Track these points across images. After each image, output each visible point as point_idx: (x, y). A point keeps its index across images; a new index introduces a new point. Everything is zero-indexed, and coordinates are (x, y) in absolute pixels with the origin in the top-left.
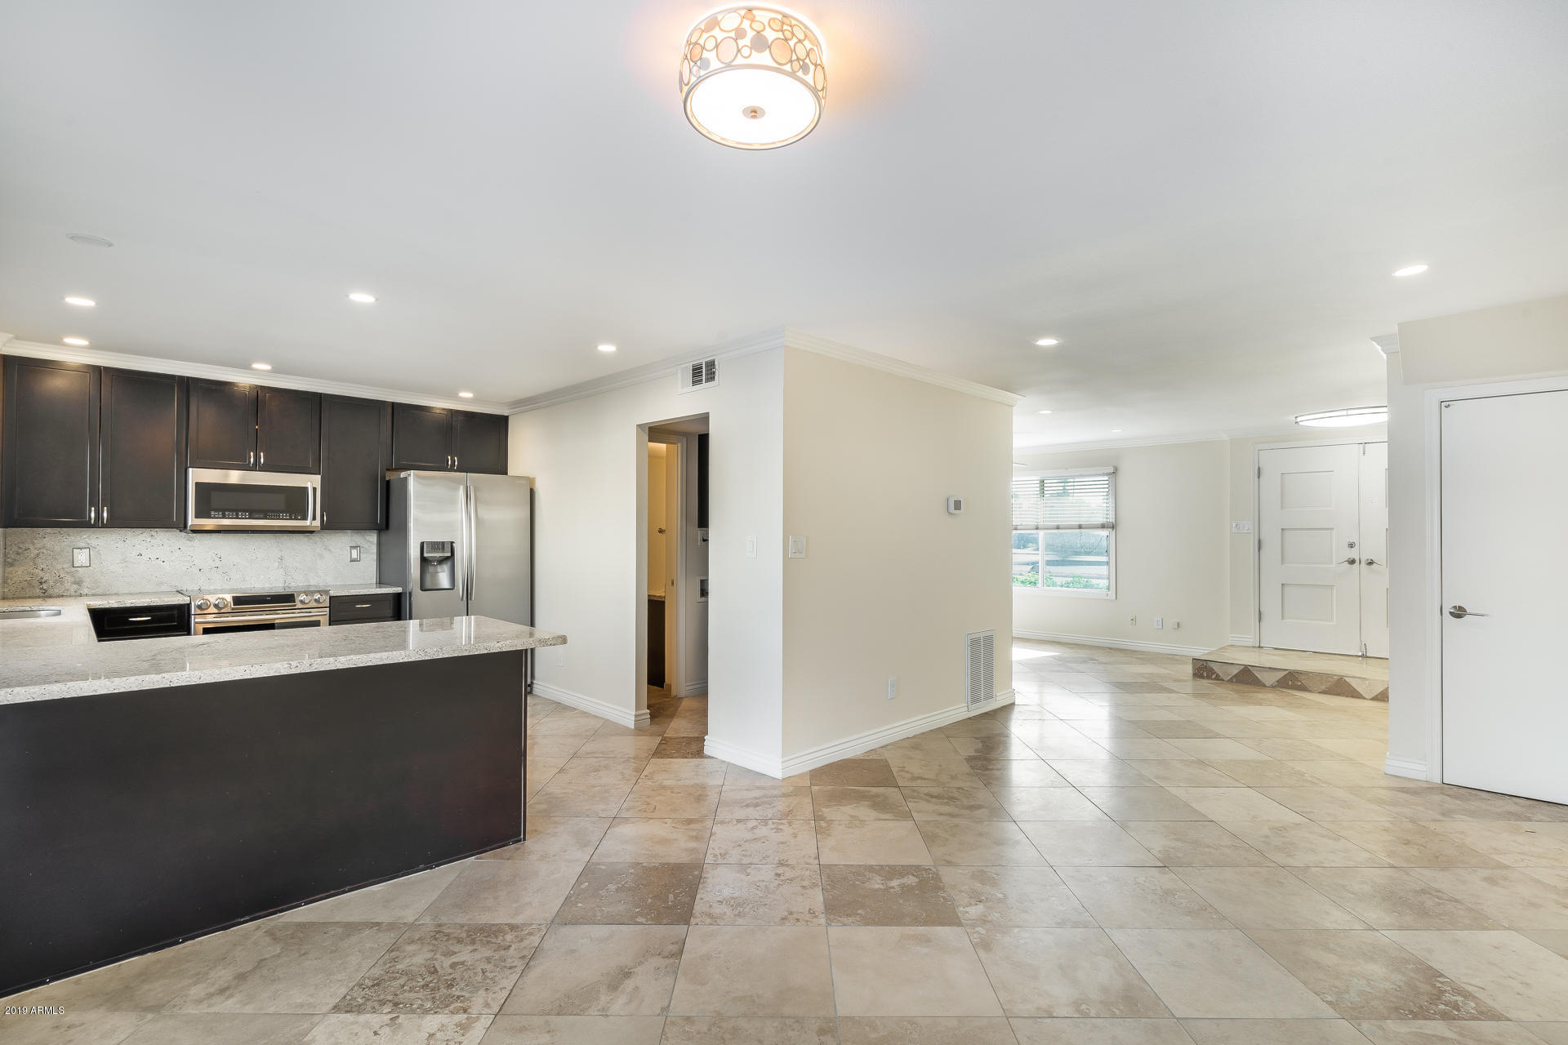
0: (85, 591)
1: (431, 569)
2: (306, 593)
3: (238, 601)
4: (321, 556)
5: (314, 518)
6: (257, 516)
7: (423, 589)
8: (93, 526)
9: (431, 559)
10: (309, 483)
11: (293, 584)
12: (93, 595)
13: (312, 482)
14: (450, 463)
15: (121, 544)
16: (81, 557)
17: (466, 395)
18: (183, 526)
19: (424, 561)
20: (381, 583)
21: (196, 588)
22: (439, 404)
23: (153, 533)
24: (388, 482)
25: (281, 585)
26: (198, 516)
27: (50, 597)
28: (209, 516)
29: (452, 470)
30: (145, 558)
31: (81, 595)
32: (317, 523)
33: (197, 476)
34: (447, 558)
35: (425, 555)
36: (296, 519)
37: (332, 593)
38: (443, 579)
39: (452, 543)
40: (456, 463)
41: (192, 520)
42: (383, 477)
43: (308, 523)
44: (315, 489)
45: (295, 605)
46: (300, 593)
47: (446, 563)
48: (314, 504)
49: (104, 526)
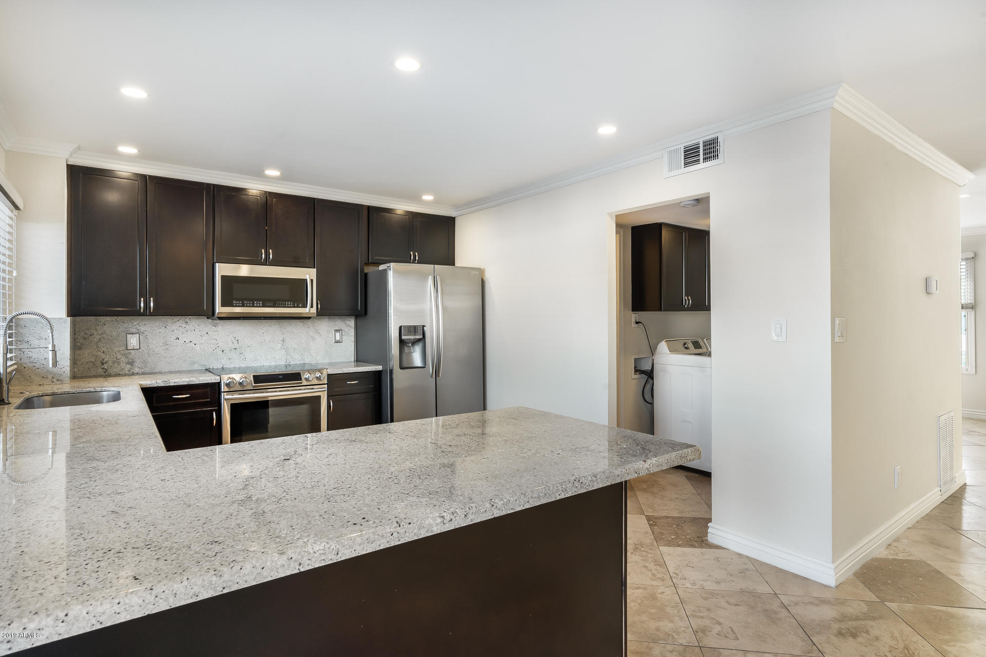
0: (136, 370)
1: (406, 350)
2: (309, 371)
3: (258, 379)
4: (313, 339)
5: (312, 306)
6: (269, 304)
7: (402, 368)
8: (144, 314)
9: (406, 341)
10: (308, 275)
11: (292, 363)
12: (143, 374)
13: (309, 274)
14: (412, 258)
15: (162, 330)
16: (133, 341)
17: (428, 197)
18: (210, 314)
19: (402, 342)
20: (359, 360)
21: (220, 367)
22: (401, 207)
23: (187, 320)
24: (366, 274)
25: (284, 363)
26: (223, 304)
27: (110, 376)
28: (231, 305)
29: (414, 262)
30: (181, 341)
31: (133, 374)
32: (314, 310)
33: (223, 270)
34: (419, 340)
35: (403, 337)
36: (298, 307)
37: (331, 371)
38: (417, 360)
39: (424, 326)
40: (417, 258)
41: (219, 309)
42: (362, 270)
43: (307, 310)
44: (312, 281)
45: (301, 383)
46: (305, 371)
47: (418, 345)
48: (312, 293)
49: (151, 315)
